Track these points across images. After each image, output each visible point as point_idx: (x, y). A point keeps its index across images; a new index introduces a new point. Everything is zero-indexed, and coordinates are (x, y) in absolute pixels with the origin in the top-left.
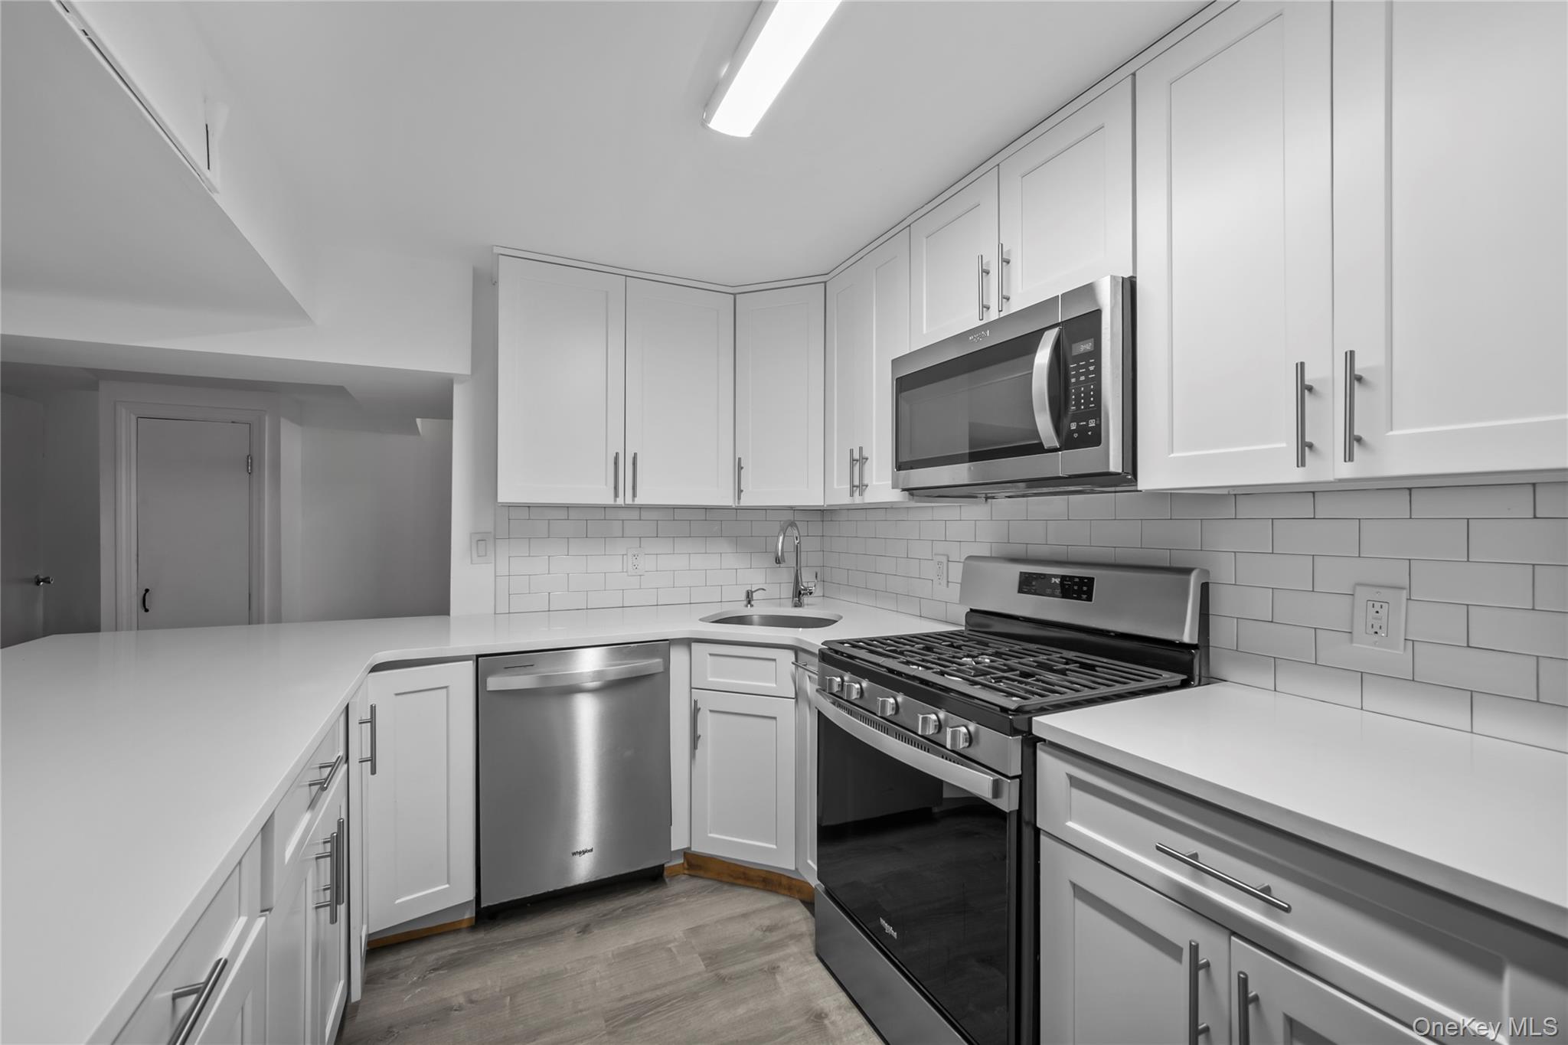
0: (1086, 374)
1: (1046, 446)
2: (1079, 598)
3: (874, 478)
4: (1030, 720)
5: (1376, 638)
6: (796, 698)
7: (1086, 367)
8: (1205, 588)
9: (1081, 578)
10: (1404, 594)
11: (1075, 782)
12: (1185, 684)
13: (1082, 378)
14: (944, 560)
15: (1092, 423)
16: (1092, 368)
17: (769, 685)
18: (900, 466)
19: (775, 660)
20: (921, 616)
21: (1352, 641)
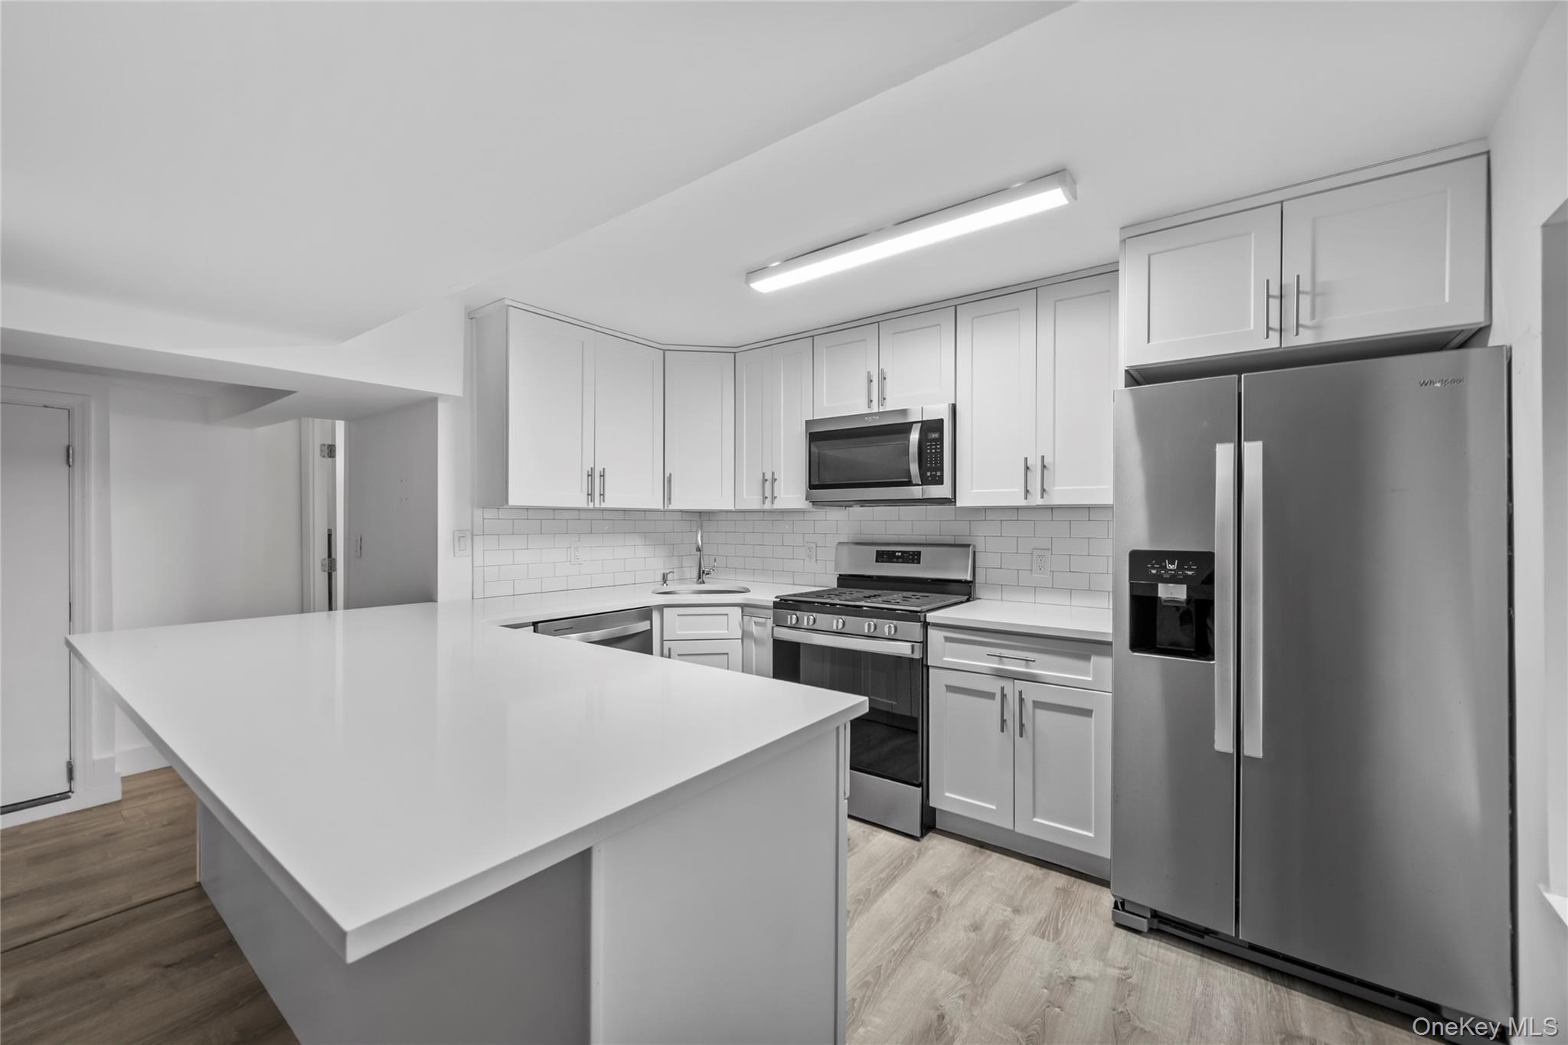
0: (936, 449)
1: (914, 483)
2: (913, 563)
3: (782, 491)
4: (925, 616)
5: (1040, 571)
6: (742, 639)
7: (936, 445)
8: (974, 552)
9: (913, 552)
10: (1050, 552)
11: (947, 639)
12: (968, 600)
13: (933, 451)
14: (814, 546)
15: (939, 474)
16: (938, 447)
17: (723, 632)
18: (812, 487)
19: (727, 615)
20: (794, 584)
21: (1032, 573)
